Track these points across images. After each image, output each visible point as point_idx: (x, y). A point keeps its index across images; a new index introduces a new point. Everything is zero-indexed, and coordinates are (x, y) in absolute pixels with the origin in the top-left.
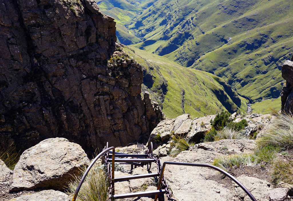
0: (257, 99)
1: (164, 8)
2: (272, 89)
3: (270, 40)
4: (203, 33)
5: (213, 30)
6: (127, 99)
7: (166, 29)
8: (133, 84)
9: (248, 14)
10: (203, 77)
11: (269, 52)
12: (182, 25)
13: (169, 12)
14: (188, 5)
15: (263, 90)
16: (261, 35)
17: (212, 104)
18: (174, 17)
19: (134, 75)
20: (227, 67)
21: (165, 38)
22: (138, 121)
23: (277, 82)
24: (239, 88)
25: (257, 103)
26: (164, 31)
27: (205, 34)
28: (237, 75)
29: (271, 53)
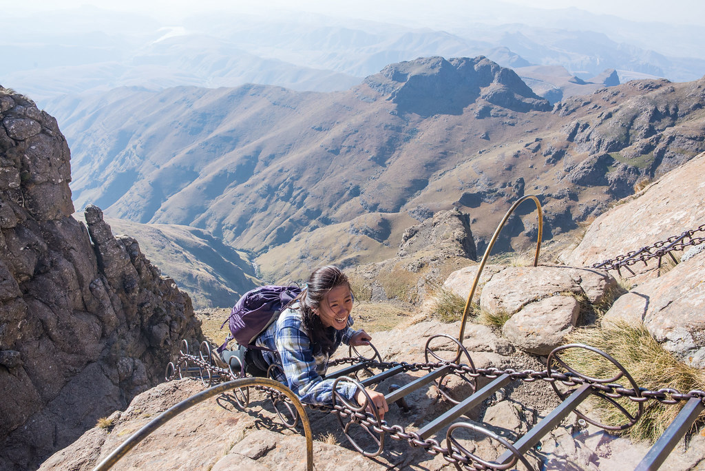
0: (262, 250)
1: (81, 138)
2: (280, 230)
3: (260, 164)
4: (158, 167)
5: (172, 161)
6: (26, 231)
7: (92, 171)
8: (38, 178)
9: (221, 130)
10: (173, 234)
11: (263, 180)
12: (120, 159)
13: (92, 143)
14: (123, 127)
15: (267, 235)
16: (246, 157)
17: (198, 271)
18: (103, 149)
19: (33, 147)
20: (207, 212)
21: (94, 185)
22: (83, 299)
23: (283, 219)
24: (233, 240)
25: (264, 254)
26: (91, 174)
27: (162, 168)
28: (226, 221)
29: (266, 181)
